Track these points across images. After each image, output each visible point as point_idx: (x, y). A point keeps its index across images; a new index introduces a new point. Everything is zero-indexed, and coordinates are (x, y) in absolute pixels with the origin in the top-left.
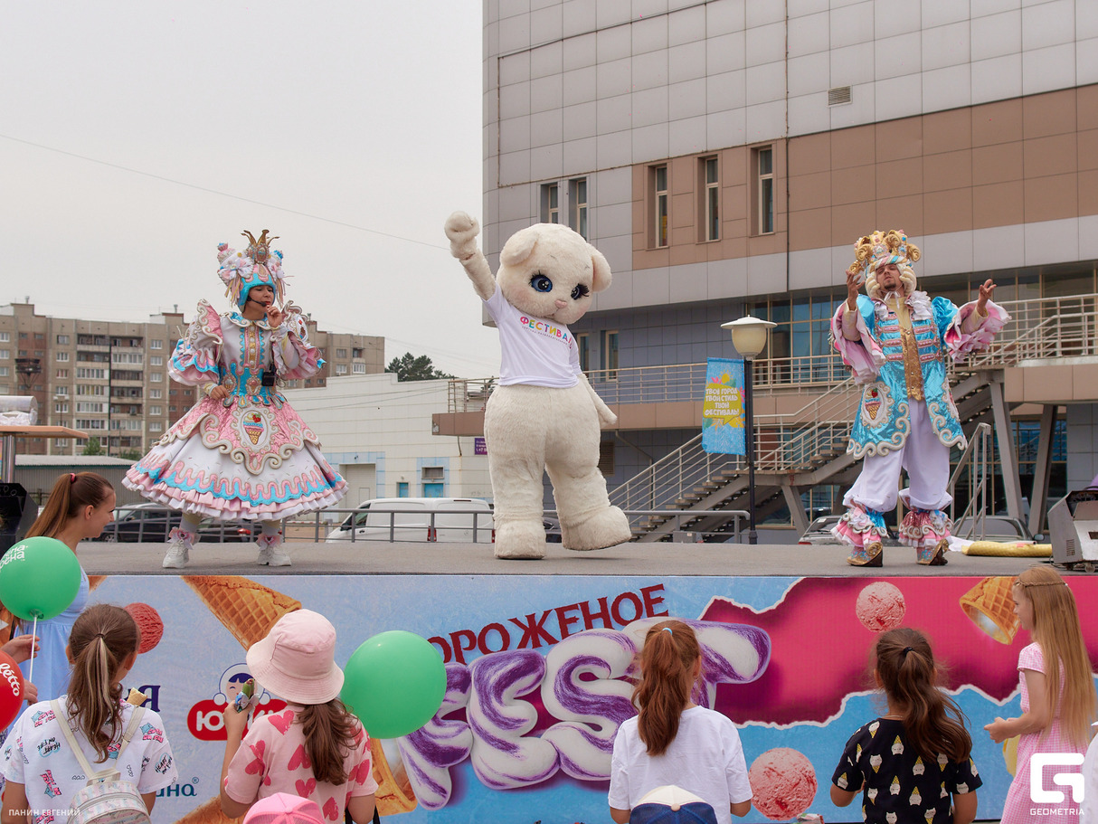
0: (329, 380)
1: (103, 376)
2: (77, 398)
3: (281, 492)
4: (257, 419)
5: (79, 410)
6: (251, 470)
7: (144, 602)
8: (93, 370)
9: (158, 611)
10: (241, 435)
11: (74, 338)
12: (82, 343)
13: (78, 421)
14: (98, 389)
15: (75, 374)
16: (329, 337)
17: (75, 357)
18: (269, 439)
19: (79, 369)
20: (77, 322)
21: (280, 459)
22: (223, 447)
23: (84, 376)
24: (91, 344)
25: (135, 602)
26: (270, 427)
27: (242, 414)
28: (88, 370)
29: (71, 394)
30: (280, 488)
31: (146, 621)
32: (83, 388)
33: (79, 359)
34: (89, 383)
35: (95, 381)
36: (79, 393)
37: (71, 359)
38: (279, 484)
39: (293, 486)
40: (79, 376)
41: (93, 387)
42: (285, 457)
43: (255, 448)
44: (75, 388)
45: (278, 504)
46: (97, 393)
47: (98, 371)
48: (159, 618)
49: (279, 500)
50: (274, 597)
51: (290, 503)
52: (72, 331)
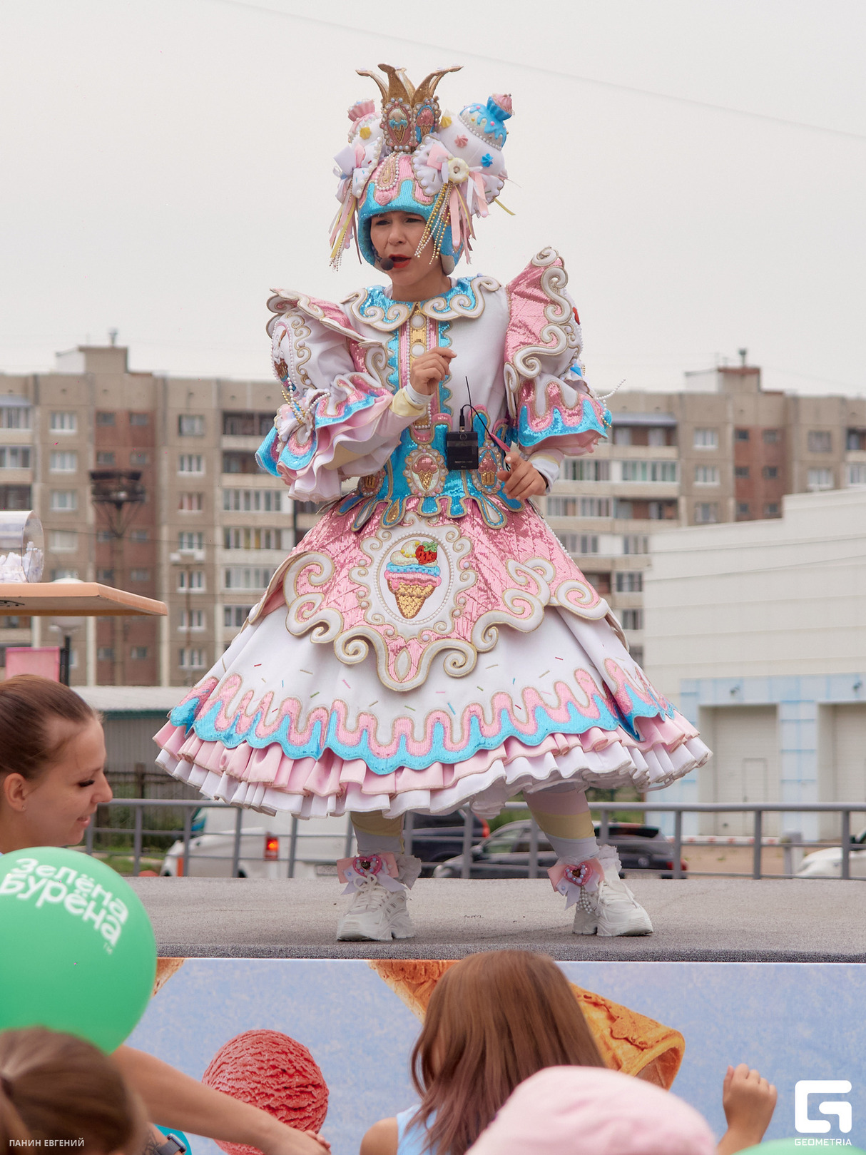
0: (791, 504)
1: (278, 508)
2: (225, 557)
3: (457, 735)
4: (425, 555)
5: (228, 583)
6: (389, 682)
7: (278, 1028)
8: (257, 495)
9: (314, 1053)
10: (373, 597)
11: (214, 421)
12: (233, 433)
13: (228, 610)
14: (268, 537)
15: (219, 503)
16: (789, 404)
17: (218, 465)
18: (450, 603)
19: (227, 492)
20: (221, 386)
21: (471, 653)
22: (320, 629)
23: (237, 507)
24: (252, 434)
25: (257, 1028)
26: (457, 573)
27: (386, 545)
28: (247, 494)
29: (211, 547)
30: (457, 727)
31: (284, 1078)
32: (237, 534)
33: (227, 469)
34: (250, 522)
35: (261, 517)
36: (227, 546)
37: (210, 471)
38: (457, 718)
39: (489, 717)
40: (227, 508)
41: (258, 532)
42: (483, 645)
43: (406, 627)
44: (219, 537)
45: (448, 767)
46: (268, 547)
47: (268, 496)
48: (317, 1072)
49: (450, 757)
50: (612, 1018)
51: (475, 764)
52: (209, 406)
